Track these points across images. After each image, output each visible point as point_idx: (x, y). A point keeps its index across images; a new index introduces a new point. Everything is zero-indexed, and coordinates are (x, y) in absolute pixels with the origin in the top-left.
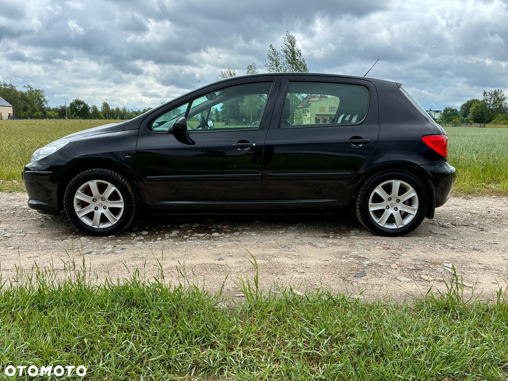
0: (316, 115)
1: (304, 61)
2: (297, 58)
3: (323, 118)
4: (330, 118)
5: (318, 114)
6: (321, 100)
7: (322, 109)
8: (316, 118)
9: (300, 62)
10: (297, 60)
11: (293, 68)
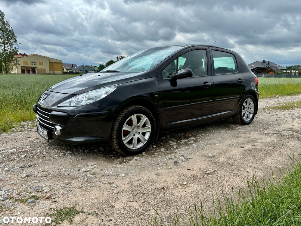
0: (21, 67)
1: (12, 30)
2: (7, 27)
3: (27, 69)
4: (32, 69)
5: (23, 66)
6: (24, 57)
7: (25, 63)
8: (21, 69)
9: (9, 30)
10: (7, 29)
11: (4, 34)
